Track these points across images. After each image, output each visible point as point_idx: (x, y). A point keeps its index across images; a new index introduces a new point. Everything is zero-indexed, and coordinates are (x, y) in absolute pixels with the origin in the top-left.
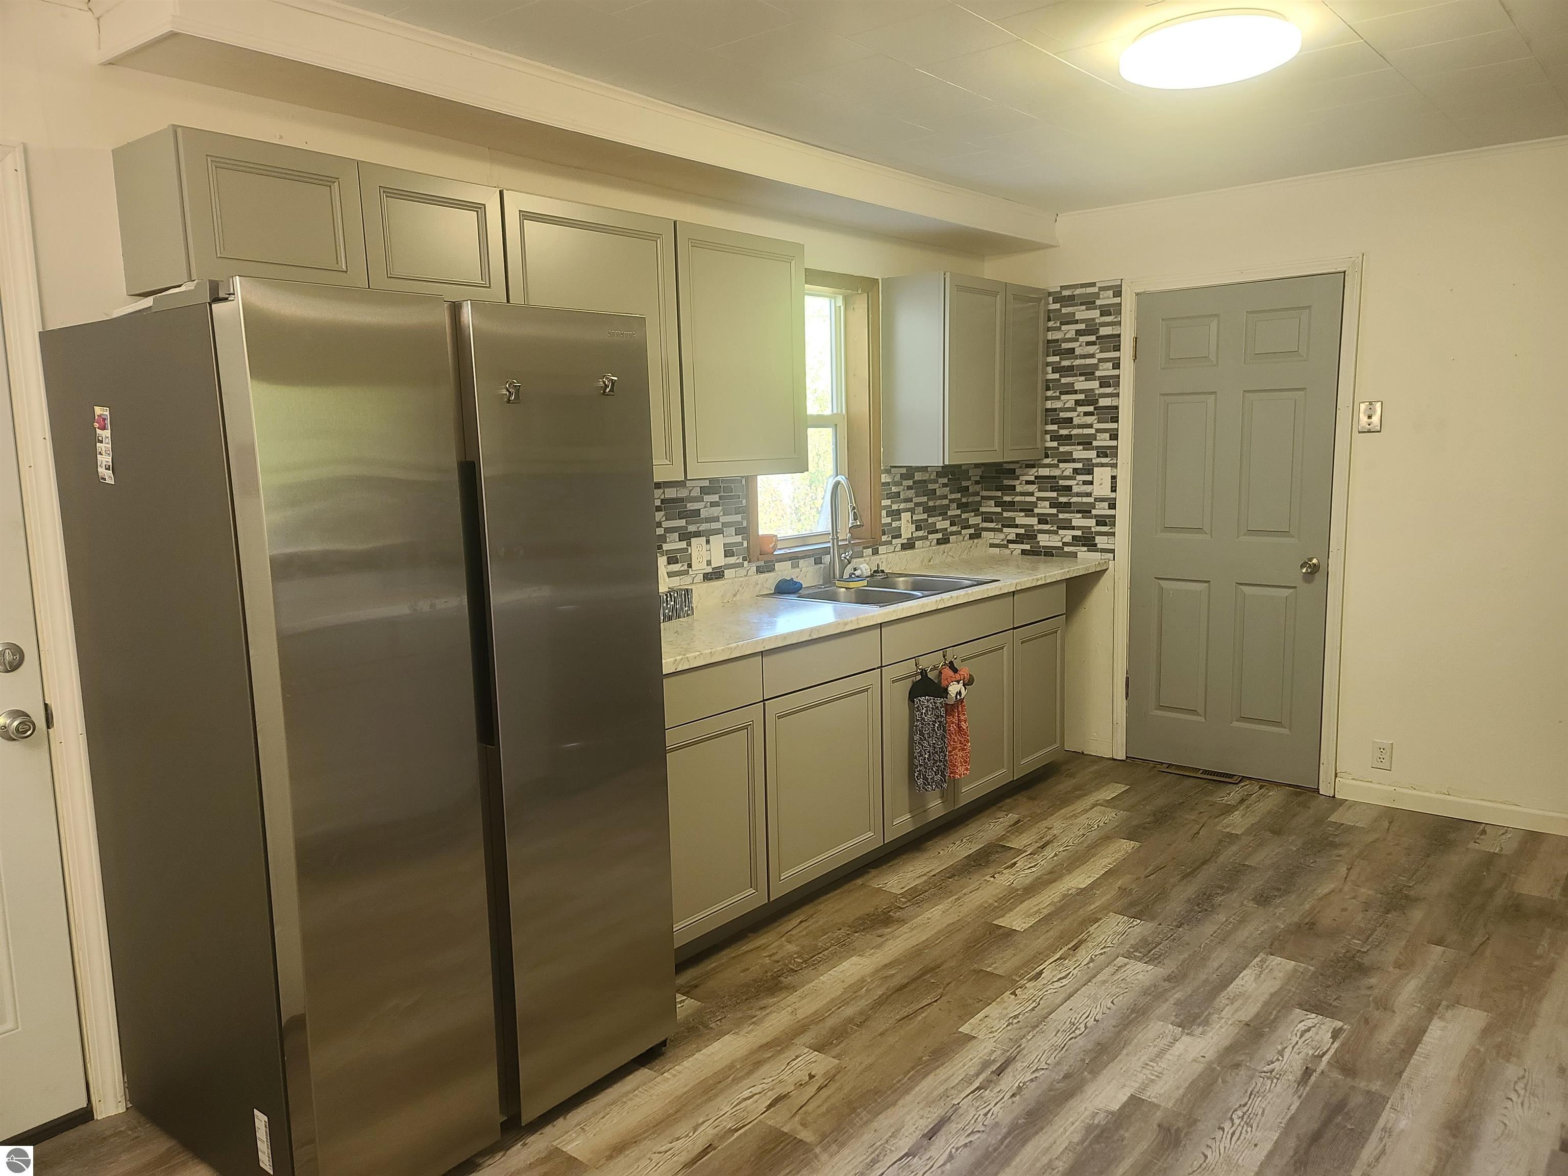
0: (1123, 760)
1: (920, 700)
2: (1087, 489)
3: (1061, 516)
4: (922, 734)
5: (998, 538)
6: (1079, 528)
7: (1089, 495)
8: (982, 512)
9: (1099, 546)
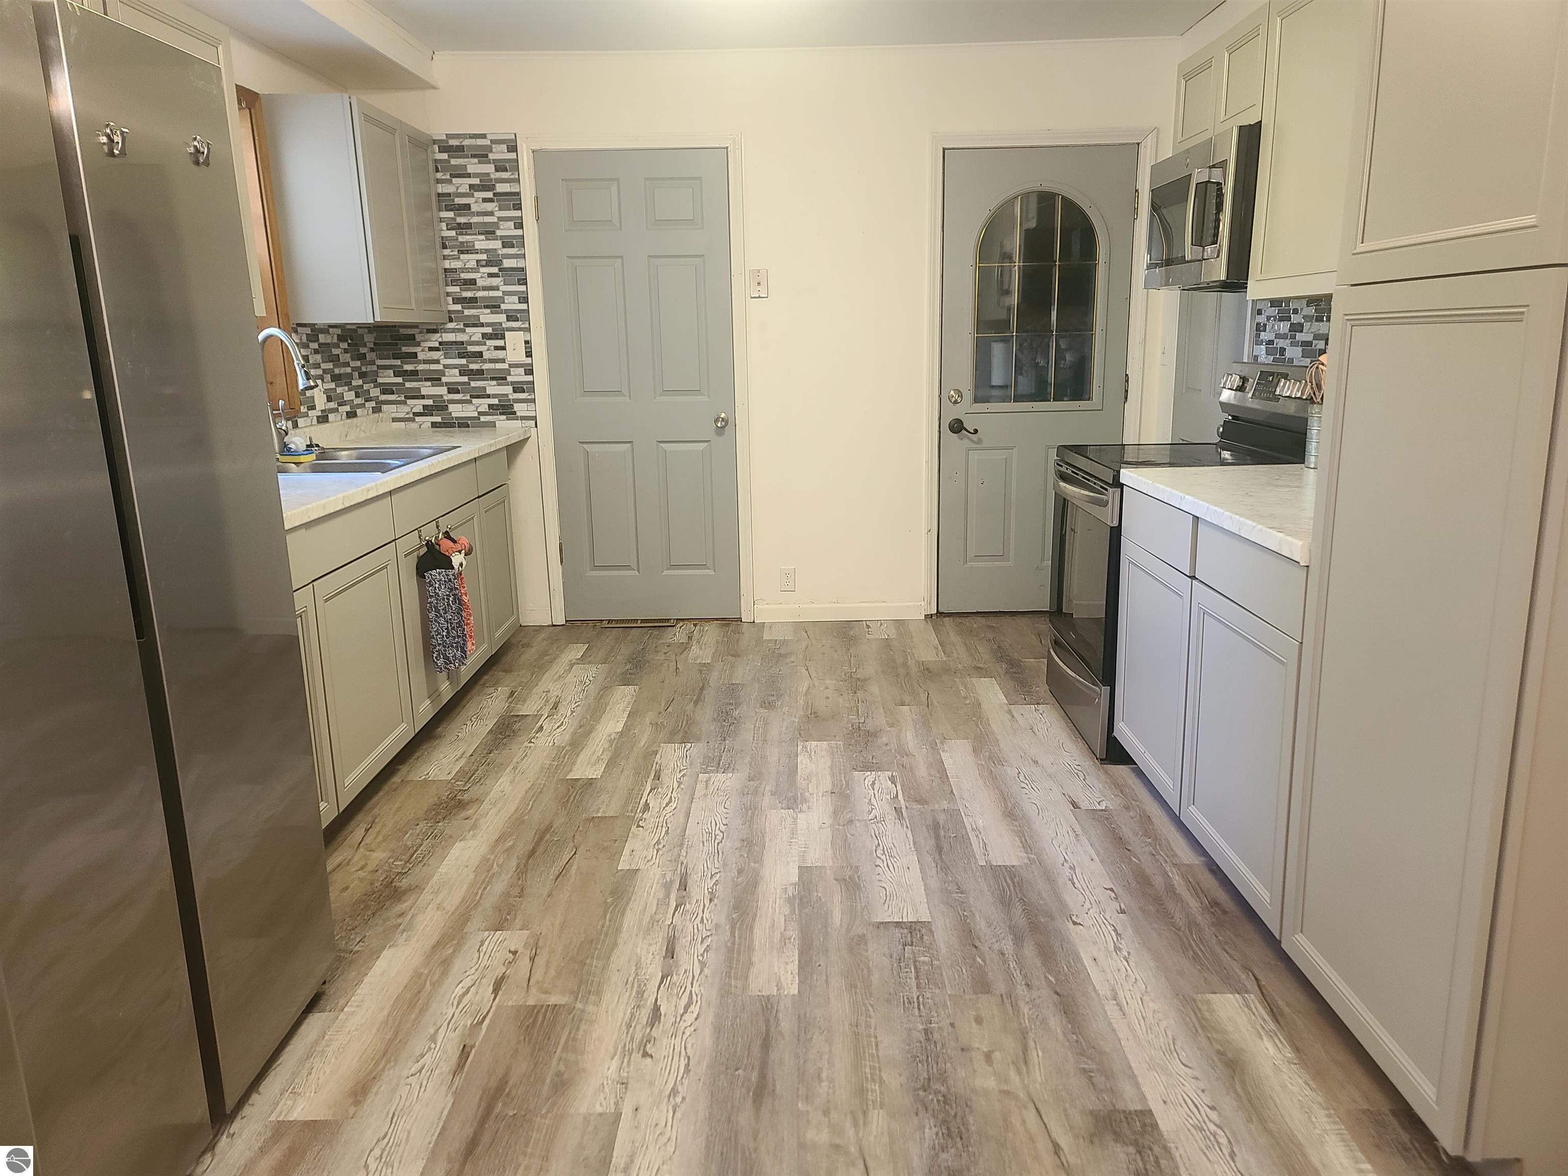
0: (563, 625)
1: (431, 575)
2: (500, 354)
3: (473, 384)
4: (437, 611)
5: (402, 411)
6: (495, 396)
7: (503, 361)
8: (380, 383)
9: (519, 414)
